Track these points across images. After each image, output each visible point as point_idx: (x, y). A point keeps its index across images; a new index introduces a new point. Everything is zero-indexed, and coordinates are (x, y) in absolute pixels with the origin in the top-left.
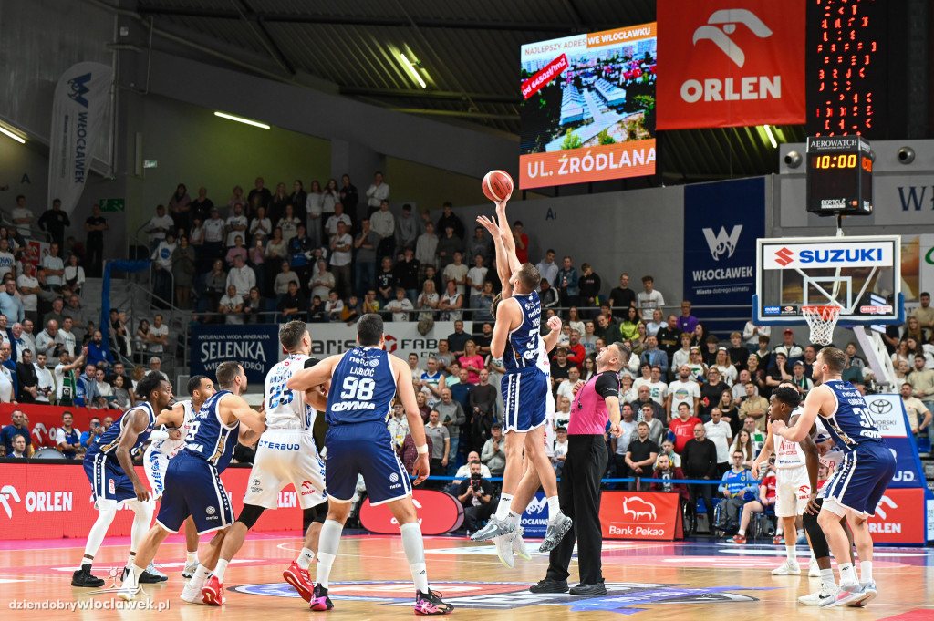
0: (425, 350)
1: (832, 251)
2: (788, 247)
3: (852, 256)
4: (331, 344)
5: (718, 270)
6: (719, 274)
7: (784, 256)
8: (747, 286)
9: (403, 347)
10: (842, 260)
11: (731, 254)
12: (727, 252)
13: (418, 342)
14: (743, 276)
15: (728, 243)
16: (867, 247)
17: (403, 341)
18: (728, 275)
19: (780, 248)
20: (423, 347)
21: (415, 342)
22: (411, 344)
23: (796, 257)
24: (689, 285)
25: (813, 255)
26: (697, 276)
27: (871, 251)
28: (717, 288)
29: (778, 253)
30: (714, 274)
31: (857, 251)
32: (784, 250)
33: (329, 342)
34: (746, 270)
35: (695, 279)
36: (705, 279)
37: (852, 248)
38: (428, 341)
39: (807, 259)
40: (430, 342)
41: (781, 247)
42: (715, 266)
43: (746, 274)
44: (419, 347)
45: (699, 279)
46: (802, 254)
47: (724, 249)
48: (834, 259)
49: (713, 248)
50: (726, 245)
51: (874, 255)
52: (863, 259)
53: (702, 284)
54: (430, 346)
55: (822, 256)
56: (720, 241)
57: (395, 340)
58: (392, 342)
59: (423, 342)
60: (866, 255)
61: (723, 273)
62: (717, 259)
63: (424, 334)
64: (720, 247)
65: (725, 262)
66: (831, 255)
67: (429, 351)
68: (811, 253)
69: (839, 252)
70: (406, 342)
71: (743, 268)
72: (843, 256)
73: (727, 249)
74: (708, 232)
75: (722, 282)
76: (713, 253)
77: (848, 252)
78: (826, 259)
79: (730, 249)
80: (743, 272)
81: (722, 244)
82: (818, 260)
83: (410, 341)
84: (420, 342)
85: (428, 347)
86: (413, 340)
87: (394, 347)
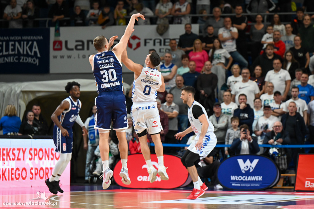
0: (162, 46)
4: (90, 43)
9: (145, 45)
13: (157, 41)
17: (145, 40)
20: (161, 45)
21: (154, 41)
22: (152, 42)
33: (88, 41)
38: (164, 40)
40: (167, 41)
44: (157, 45)
54: (166, 44)
57: (139, 39)
58: (137, 41)
59: (161, 40)
63: (161, 34)
67: (165, 47)
70: (147, 41)
83: (151, 39)
84: (159, 41)
85: (164, 45)
86: (153, 39)
87: (138, 45)
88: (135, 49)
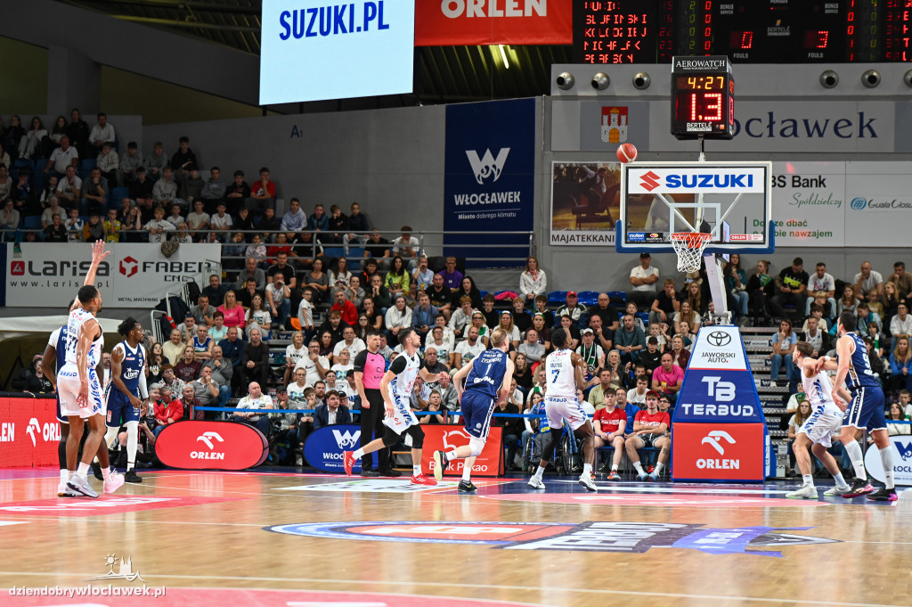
0: (169, 273)
1: (700, 176)
2: (653, 171)
3: (722, 181)
4: (65, 266)
5: (483, 195)
6: (483, 199)
7: (650, 180)
8: (513, 211)
9: (144, 270)
10: (711, 186)
11: (496, 178)
12: (492, 175)
13: (160, 265)
14: (510, 201)
15: (494, 166)
16: (737, 173)
17: (145, 264)
18: (494, 200)
19: (645, 171)
20: (166, 270)
21: (158, 265)
22: (154, 266)
23: (662, 181)
24: (450, 210)
25: (681, 180)
26: (459, 200)
27: (742, 176)
28: (481, 213)
29: (643, 177)
30: (478, 199)
31: (727, 177)
32: (650, 173)
33: (62, 263)
34: (513, 195)
35: (457, 203)
36: (467, 203)
37: (722, 173)
38: (172, 264)
39: (674, 184)
40: (175, 265)
41: (647, 171)
42: (479, 190)
43: (513, 199)
44: (162, 270)
45: (462, 203)
46: (669, 178)
47: (490, 172)
48: (703, 185)
49: (477, 172)
50: (491, 168)
51: (745, 181)
52: (733, 185)
53: (464, 208)
54: (175, 269)
55: (690, 182)
56: (484, 164)
57: (136, 262)
58: (132, 264)
59: (166, 264)
60: (736, 181)
61: (487, 197)
62: (481, 183)
63: (168, 256)
64: (485, 170)
65: (490, 186)
66: (700, 180)
67: (173, 274)
68: (679, 177)
69: (709, 177)
70: (147, 265)
71: (510, 193)
72: (712, 181)
73: (492, 172)
74: (472, 155)
75: (486, 206)
76: (477, 176)
77: (717, 177)
78: (694, 184)
79: (496, 173)
80: (510, 197)
81: (487, 168)
82: (686, 185)
83: (153, 263)
84: (164, 265)
85: (172, 270)
86: (156, 262)
87: (135, 270)
88: (129, 276)
